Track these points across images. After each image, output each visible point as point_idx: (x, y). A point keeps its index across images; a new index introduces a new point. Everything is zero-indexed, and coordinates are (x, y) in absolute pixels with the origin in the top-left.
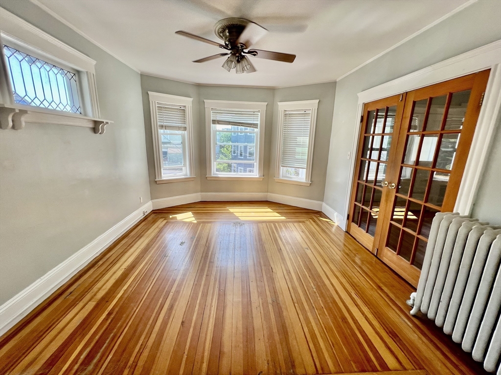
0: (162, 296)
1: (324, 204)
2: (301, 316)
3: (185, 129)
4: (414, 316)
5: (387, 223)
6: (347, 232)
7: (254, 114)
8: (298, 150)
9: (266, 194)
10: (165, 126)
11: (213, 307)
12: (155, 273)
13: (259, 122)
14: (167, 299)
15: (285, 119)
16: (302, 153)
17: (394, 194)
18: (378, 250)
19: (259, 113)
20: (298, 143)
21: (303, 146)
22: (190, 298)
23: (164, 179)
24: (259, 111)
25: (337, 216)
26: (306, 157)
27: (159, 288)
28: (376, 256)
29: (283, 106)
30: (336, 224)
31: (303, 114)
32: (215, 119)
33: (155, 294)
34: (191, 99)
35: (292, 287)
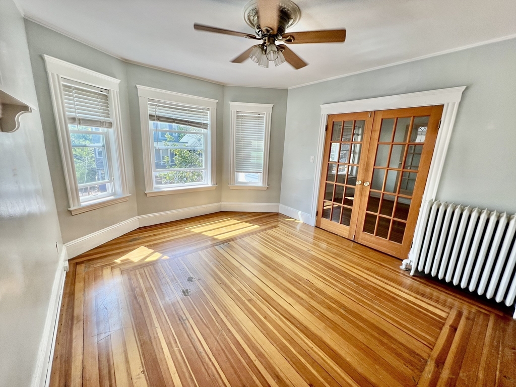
0: (251, 373)
1: (281, 205)
2: (374, 312)
3: (110, 125)
4: (413, 276)
5: (363, 213)
6: (316, 227)
7: (202, 112)
8: (253, 154)
9: (219, 204)
10: (79, 120)
11: (313, 347)
12: (201, 349)
13: (209, 122)
14: (260, 372)
15: (237, 121)
16: (257, 158)
17: (368, 190)
18: (355, 236)
19: (208, 112)
20: (253, 147)
21: (258, 150)
22: (281, 352)
23: (83, 204)
24: (208, 109)
25: (302, 215)
26: (262, 162)
27: (233, 367)
28: (354, 241)
29: (235, 107)
30: (301, 221)
31: (256, 117)
32: (153, 113)
33: (239, 377)
34: (117, 81)
35: (340, 290)
